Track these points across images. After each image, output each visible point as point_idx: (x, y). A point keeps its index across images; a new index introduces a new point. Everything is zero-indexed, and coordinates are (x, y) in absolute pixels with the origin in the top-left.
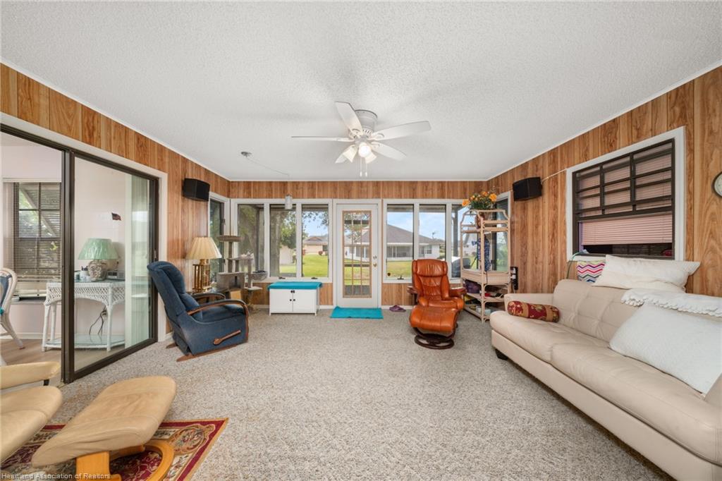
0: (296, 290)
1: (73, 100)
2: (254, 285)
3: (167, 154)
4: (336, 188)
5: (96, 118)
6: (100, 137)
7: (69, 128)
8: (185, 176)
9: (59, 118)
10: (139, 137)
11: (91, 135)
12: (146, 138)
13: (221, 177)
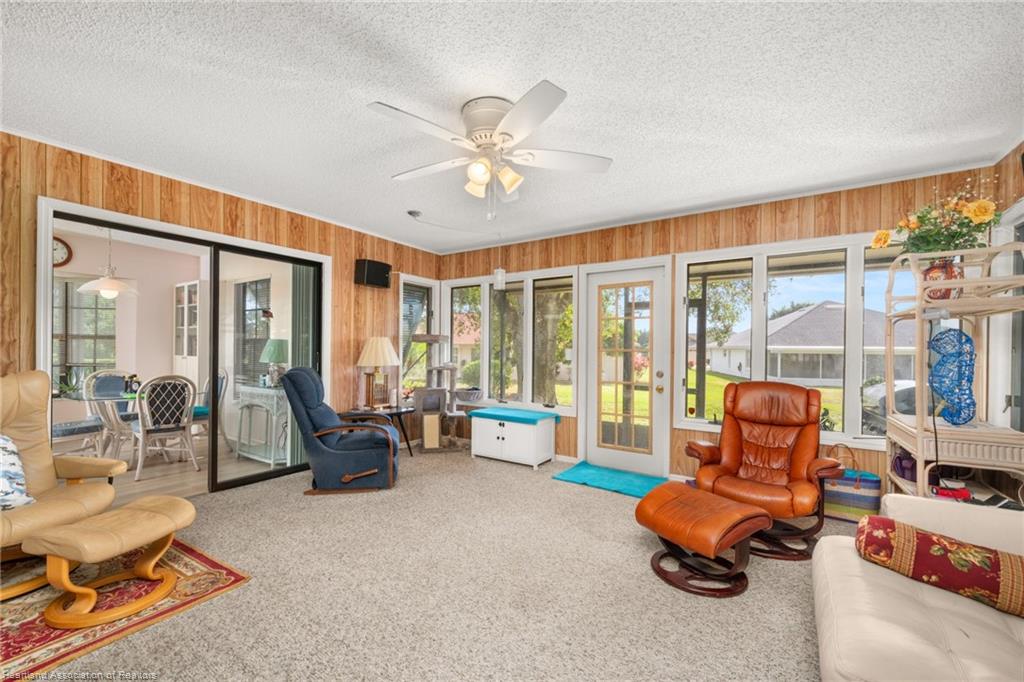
0: (506, 423)
1: (214, 192)
2: (460, 408)
3: (333, 231)
4: (584, 246)
5: (239, 206)
6: (243, 225)
7: (210, 221)
8: (360, 256)
9: (200, 213)
10: (293, 217)
11: (234, 225)
12: (302, 216)
13: (424, 252)
